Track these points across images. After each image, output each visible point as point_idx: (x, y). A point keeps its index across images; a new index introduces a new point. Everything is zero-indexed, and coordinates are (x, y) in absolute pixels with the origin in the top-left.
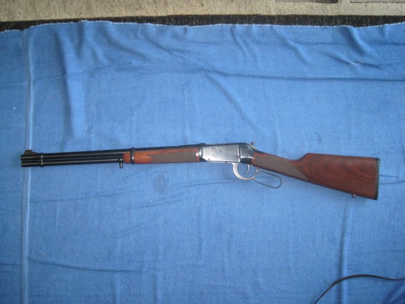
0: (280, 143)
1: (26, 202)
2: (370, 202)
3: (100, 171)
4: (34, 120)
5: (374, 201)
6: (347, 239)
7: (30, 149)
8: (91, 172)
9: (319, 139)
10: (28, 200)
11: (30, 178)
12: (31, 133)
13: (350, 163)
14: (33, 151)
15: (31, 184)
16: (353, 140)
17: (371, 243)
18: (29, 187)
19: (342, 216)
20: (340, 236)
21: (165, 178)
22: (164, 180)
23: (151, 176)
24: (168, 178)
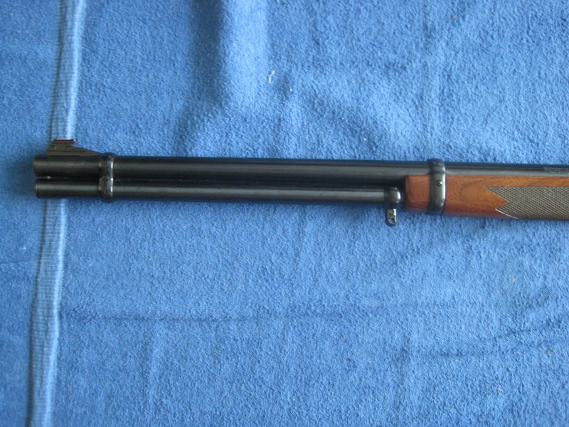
1: (49, 316)
3: (310, 227)
4: (88, 40)
7: (69, 137)
8: (279, 231)
10: (55, 311)
11: (62, 235)
12: (74, 83)
14: (80, 144)
15: (66, 255)
18: (61, 266)
21: (524, 265)
22: (519, 271)
23: (481, 257)
24: (531, 266)
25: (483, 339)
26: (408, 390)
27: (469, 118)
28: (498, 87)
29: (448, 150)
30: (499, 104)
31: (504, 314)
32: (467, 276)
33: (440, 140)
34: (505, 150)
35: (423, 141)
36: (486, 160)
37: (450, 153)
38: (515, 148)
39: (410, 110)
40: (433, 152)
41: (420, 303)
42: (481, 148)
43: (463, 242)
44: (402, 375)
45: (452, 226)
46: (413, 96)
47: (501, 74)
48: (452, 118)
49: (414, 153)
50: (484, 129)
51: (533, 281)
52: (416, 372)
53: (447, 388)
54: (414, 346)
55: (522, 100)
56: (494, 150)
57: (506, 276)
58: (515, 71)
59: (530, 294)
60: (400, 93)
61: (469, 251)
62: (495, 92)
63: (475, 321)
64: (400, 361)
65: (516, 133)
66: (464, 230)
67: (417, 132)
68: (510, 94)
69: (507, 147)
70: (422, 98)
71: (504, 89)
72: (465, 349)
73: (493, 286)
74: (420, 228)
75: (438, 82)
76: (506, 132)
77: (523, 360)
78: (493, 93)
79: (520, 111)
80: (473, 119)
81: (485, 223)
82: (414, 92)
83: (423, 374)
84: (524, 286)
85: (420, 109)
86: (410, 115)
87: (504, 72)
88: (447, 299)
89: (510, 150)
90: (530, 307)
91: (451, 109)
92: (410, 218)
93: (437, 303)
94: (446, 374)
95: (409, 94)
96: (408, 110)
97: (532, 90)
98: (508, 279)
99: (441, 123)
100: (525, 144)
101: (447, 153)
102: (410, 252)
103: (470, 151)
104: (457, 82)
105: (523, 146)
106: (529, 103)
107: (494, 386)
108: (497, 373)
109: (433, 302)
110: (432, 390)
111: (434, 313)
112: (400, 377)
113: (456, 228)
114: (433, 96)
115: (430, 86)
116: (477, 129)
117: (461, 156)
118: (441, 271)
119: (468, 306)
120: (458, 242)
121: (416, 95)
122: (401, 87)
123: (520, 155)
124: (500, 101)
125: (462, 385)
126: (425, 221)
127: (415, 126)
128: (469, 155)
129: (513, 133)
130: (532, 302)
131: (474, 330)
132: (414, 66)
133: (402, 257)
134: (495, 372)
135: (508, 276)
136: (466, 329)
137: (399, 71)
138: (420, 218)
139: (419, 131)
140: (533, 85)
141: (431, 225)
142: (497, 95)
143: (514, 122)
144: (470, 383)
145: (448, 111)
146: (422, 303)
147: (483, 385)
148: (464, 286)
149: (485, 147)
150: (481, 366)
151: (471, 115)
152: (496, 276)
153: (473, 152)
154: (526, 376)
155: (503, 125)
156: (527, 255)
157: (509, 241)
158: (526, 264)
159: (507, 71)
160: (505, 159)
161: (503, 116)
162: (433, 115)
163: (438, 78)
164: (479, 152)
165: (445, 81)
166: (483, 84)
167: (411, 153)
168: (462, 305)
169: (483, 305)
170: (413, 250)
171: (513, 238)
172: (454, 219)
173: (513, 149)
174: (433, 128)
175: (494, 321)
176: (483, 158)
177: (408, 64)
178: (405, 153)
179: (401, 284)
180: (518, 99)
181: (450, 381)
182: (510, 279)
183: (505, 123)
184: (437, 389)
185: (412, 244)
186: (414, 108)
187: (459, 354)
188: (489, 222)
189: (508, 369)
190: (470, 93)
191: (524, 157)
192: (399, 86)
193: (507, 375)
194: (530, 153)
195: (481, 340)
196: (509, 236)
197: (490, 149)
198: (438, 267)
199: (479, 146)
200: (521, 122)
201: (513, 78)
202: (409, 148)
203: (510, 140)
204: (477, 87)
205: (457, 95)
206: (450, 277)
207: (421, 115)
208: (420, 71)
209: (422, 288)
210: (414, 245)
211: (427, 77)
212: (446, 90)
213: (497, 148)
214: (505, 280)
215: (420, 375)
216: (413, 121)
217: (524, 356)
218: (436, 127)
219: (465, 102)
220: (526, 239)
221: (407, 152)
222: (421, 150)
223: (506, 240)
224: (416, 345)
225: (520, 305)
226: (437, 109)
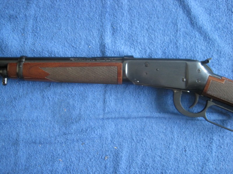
21: (70, 104)
22: (68, 106)
23: (50, 100)
24: (73, 104)
25: (51, 137)
26: (20, 158)
27: (44, 38)
28: (58, 23)
29: (34, 52)
30: (58, 31)
31: (61, 126)
32: (43, 108)
33: (30, 48)
34: (60, 52)
35: (23, 48)
36: (51, 56)
37: (35, 53)
38: (65, 50)
39: (19, 35)
40: (27, 53)
41: (22, 119)
42: (48, 51)
43: (40, 93)
44: (17, 151)
45: (37, 86)
46: (21, 29)
47: (60, 17)
48: (37, 38)
49: (20, 54)
50: (51, 42)
51: (74, 111)
52: (23, 150)
53: (37, 158)
54: (21, 138)
55: (69, 28)
56: (54, 51)
57: (62, 109)
58: (66, 15)
59: (72, 117)
60: (15, 28)
61: (43, 97)
62: (57, 25)
63: (48, 128)
64: (16, 144)
65: (66, 43)
66: (41, 87)
67: (21, 45)
68: (64, 26)
69: (61, 50)
70: (24, 30)
71: (61, 24)
72: (43, 141)
73: (56, 112)
74: (23, 86)
75: (32, 22)
76: (61, 43)
77: (71, 147)
78: (55, 26)
79: (68, 33)
80: (46, 38)
81: (50, 85)
82: (21, 27)
83: (26, 151)
84: (70, 113)
85: (23, 34)
86: (19, 38)
87: (61, 16)
88: (34, 118)
89: (62, 51)
90: (73, 123)
91: (36, 34)
92: (18, 82)
93: (30, 120)
94: (36, 152)
95: (19, 28)
96: (18, 35)
97: (74, 24)
98: (62, 110)
99: (32, 40)
100: (70, 48)
101: (33, 53)
102: (18, 97)
103: (43, 52)
104: (40, 22)
105: (69, 49)
106: (73, 29)
107: (58, 158)
108: (59, 152)
109: (28, 119)
110: (30, 158)
111: (29, 124)
112: (16, 151)
113: (38, 87)
114: (29, 28)
115: (28, 24)
116: (48, 42)
117: (40, 54)
118: (32, 106)
119: (44, 122)
120: (39, 93)
121: (22, 29)
122: (16, 25)
123: (67, 53)
124: (59, 29)
125: (43, 157)
126: (25, 84)
127: (20, 42)
128: (44, 54)
129: (65, 44)
130: (74, 121)
131: (48, 133)
132: (21, 16)
133: (15, 99)
134: (58, 152)
135: (63, 109)
136: (44, 132)
137: (15, 19)
138: (22, 82)
139: (22, 44)
140: (75, 21)
141: (27, 85)
142: (57, 27)
143: (66, 39)
144: (47, 156)
145: (35, 35)
146: (23, 119)
147: (53, 157)
148: (42, 112)
149: (50, 50)
150: (51, 149)
151: (45, 36)
152: (57, 108)
153: (45, 53)
154: (73, 155)
155: (60, 40)
156: (71, 99)
157: (61, 92)
158: (71, 103)
159: (63, 15)
160: (60, 55)
161: (60, 36)
162: (29, 37)
163: (32, 21)
164: (48, 52)
165: (35, 22)
166: (52, 22)
167: (19, 54)
168: (41, 121)
169: (51, 121)
170: (20, 96)
171: (63, 91)
172: (37, 82)
173: (64, 51)
174: (28, 43)
175: (56, 129)
176: (50, 55)
177: (18, 15)
178: (16, 54)
179: (15, 111)
180: (67, 28)
181: (38, 155)
182: (63, 110)
183: (61, 39)
184: (32, 158)
185: (19, 94)
186: (21, 34)
187: (40, 143)
188: (52, 84)
189: (64, 151)
190: (45, 26)
191: (69, 54)
192: (15, 25)
193: (64, 153)
194: (72, 52)
195: (50, 137)
196: (60, 90)
197: (52, 51)
198: (31, 104)
199: (47, 50)
200: (68, 38)
201: (65, 19)
202: (17, 52)
203: (63, 47)
204: (48, 24)
205: (39, 27)
206: (36, 108)
207: (23, 37)
208: (24, 18)
209: (24, 113)
210: (20, 94)
211: (27, 20)
212: (35, 26)
213: (56, 50)
214: (61, 110)
215: (25, 151)
216: (20, 40)
217: (71, 145)
218: (29, 42)
219: (43, 31)
220: (69, 91)
221: (17, 53)
222: (22, 52)
223: (59, 92)
224: (22, 138)
225: (68, 122)
226: (31, 34)
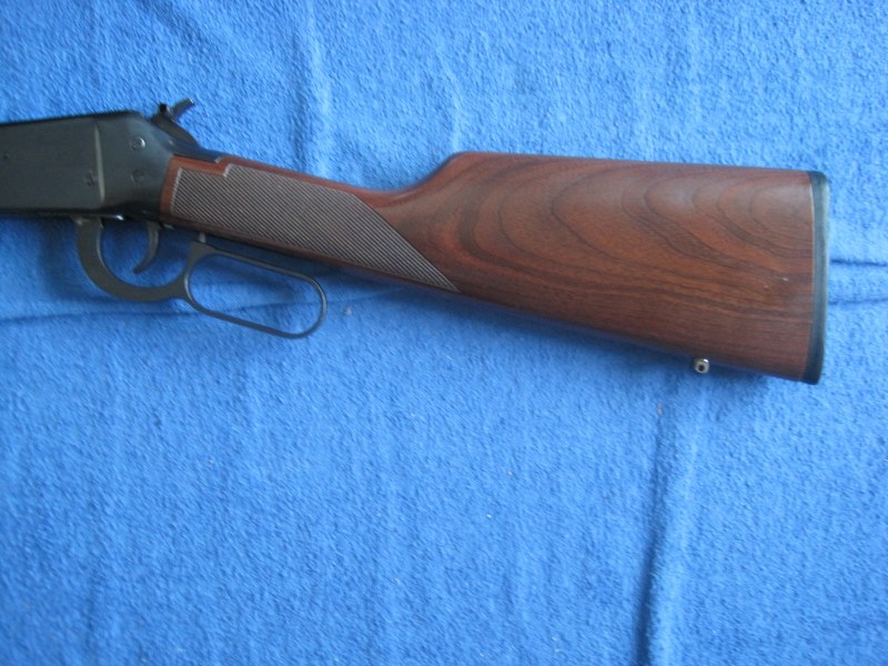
0: (325, 107)
2: (784, 395)
5: (803, 387)
6: (673, 582)
9: (526, 85)
13: (678, 198)
16: (696, 89)
17: (789, 589)
19: (646, 465)
20: (635, 562)
